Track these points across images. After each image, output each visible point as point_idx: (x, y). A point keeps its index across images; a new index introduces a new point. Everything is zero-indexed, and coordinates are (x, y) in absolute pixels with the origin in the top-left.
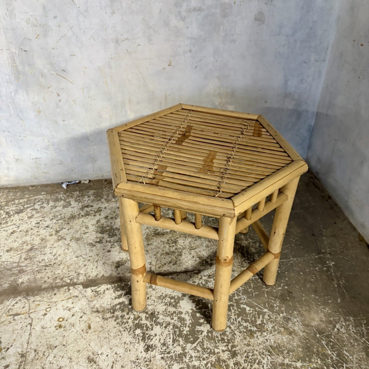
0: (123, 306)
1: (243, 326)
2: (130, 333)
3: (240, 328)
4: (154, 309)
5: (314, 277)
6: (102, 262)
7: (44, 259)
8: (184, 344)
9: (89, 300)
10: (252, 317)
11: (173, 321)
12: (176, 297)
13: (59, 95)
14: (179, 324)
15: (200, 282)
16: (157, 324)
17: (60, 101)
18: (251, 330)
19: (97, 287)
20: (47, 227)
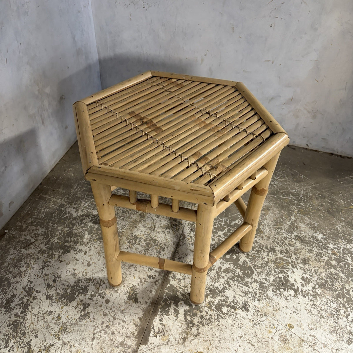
0: (190, 313)
2: (224, 318)
4: (207, 287)
8: (252, 279)
9: (166, 343)
11: (226, 278)
16: (223, 291)
19: (152, 330)
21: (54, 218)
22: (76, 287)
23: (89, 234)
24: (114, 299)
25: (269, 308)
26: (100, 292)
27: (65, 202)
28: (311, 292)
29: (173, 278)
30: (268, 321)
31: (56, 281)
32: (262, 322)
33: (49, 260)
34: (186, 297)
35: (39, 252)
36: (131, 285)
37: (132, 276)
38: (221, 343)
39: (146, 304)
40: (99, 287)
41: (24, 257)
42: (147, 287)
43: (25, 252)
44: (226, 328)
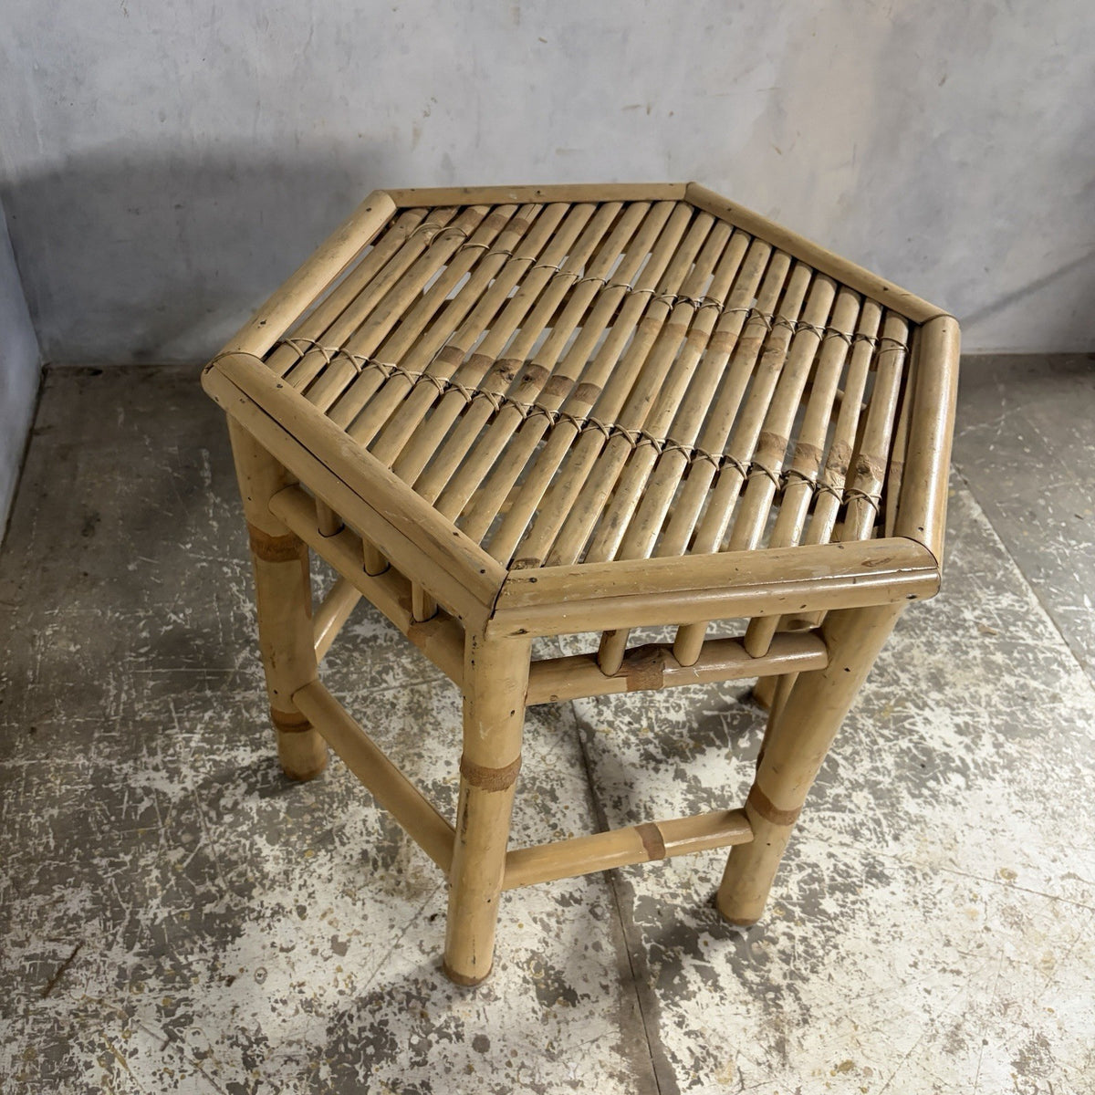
15: (625, 728)
21: (102, 832)
22: (342, 1048)
23: (271, 841)
24: (499, 1024)
25: (931, 848)
26: (437, 1024)
27: (108, 757)
28: (996, 759)
29: (634, 875)
30: (950, 888)
31: (258, 1060)
32: (938, 897)
33: (178, 996)
34: (707, 917)
35: (120, 985)
36: (524, 956)
37: (508, 923)
38: (877, 1007)
39: (607, 993)
40: (424, 1006)
41: (67, 1029)
42: (576, 940)
43: (60, 1009)
44: (863, 956)
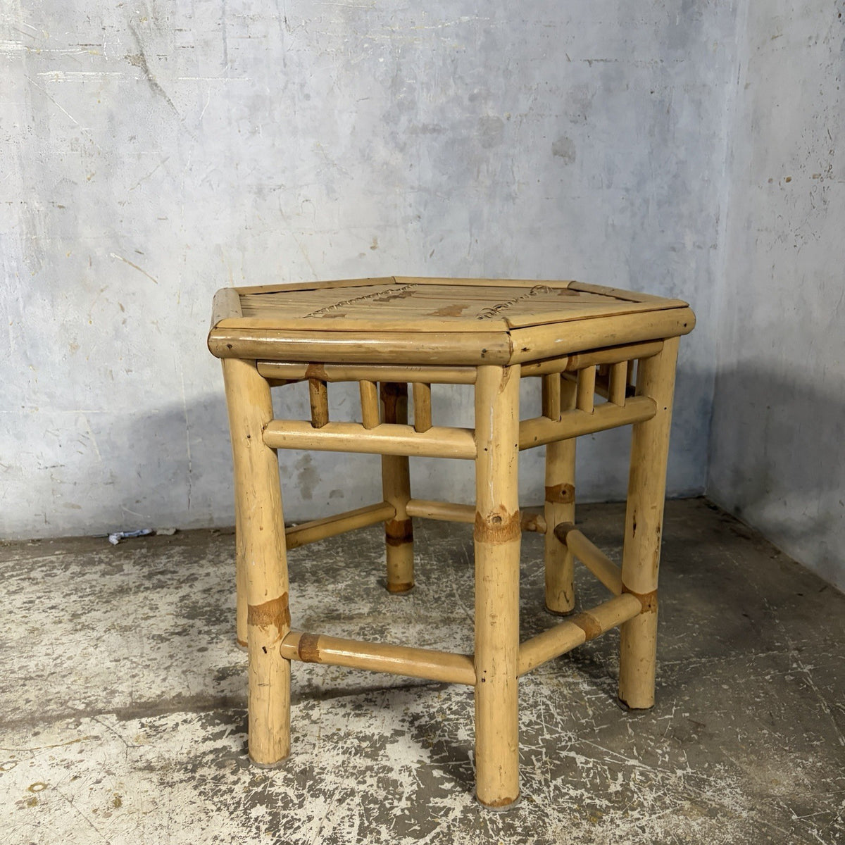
0: (222, 756)
1: (567, 797)
2: (232, 816)
3: (561, 800)
4: (312, 763)
5: (762, 695)
6: (179, 670)
7: (28, 666)
8: (393, 838)
9: (129, 744)
10: (594, 777)
11: (362, 787)
12: (376, 737)
13: (123, 309)
14: (382, 794)
15: (445, 706)
16: (317, 793)
17: (124, 322)
18: (592, 807)
19: (158, 717)
20: (53, 608)
22: (218, 612)
23: (347, 585)
24: (213, 655)
26: (219, 637)
29: (306, 706)
31: (221, 593)
39: (218, 692)
44: (204, 826)
